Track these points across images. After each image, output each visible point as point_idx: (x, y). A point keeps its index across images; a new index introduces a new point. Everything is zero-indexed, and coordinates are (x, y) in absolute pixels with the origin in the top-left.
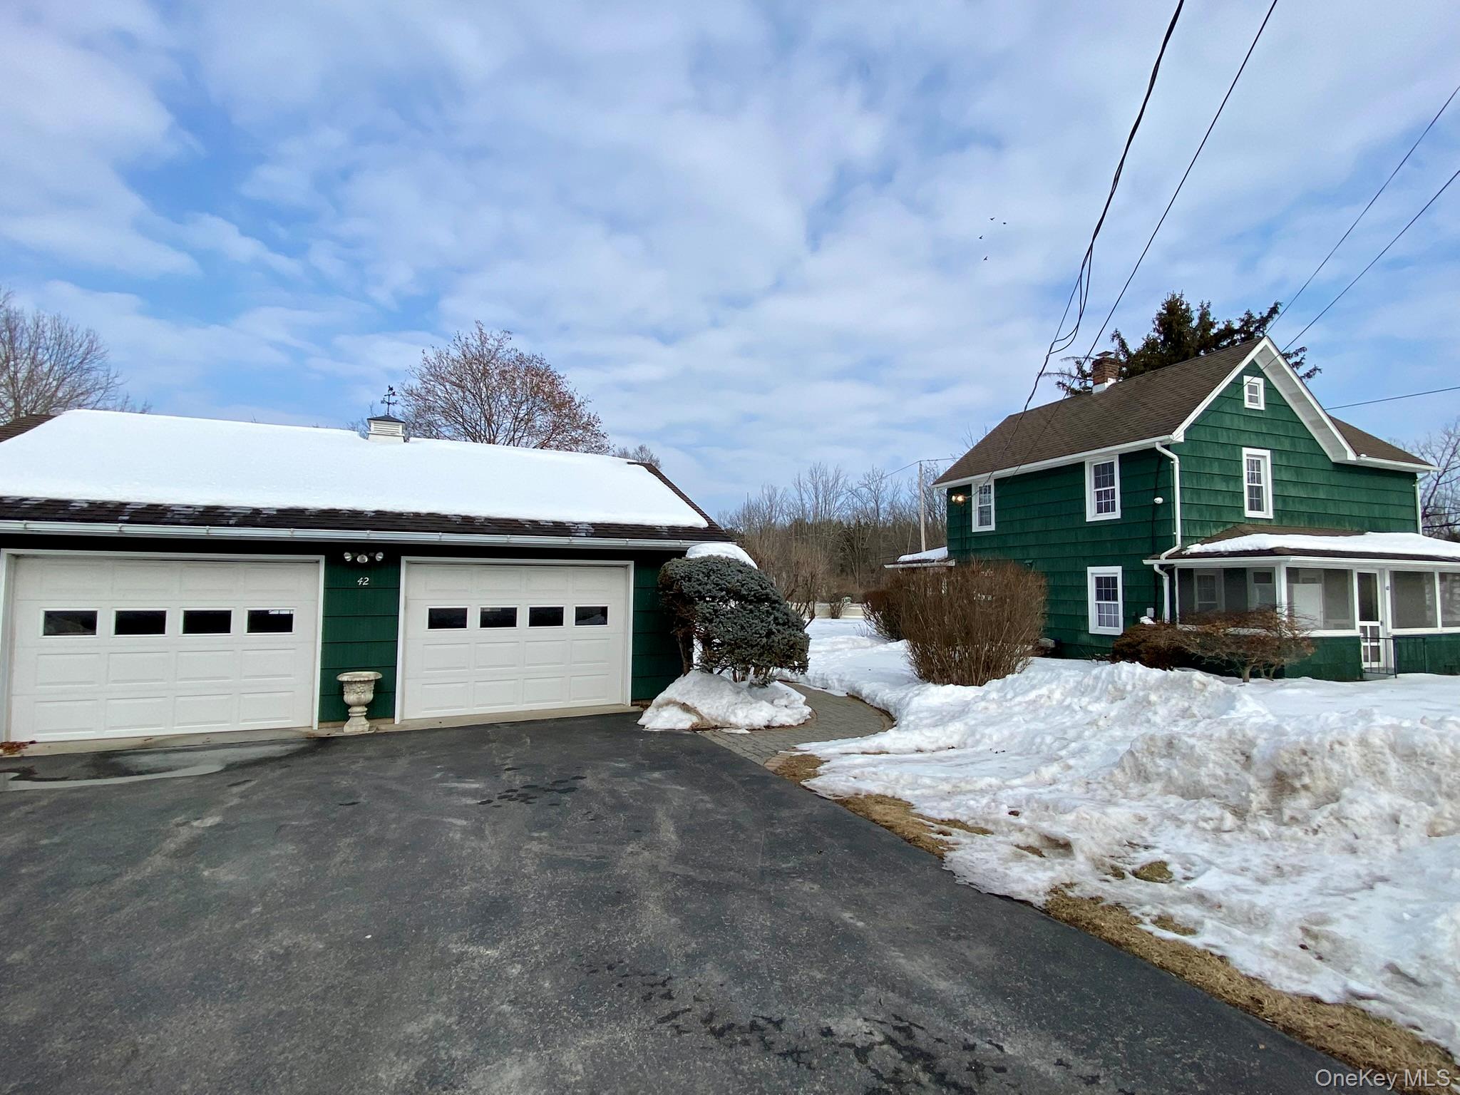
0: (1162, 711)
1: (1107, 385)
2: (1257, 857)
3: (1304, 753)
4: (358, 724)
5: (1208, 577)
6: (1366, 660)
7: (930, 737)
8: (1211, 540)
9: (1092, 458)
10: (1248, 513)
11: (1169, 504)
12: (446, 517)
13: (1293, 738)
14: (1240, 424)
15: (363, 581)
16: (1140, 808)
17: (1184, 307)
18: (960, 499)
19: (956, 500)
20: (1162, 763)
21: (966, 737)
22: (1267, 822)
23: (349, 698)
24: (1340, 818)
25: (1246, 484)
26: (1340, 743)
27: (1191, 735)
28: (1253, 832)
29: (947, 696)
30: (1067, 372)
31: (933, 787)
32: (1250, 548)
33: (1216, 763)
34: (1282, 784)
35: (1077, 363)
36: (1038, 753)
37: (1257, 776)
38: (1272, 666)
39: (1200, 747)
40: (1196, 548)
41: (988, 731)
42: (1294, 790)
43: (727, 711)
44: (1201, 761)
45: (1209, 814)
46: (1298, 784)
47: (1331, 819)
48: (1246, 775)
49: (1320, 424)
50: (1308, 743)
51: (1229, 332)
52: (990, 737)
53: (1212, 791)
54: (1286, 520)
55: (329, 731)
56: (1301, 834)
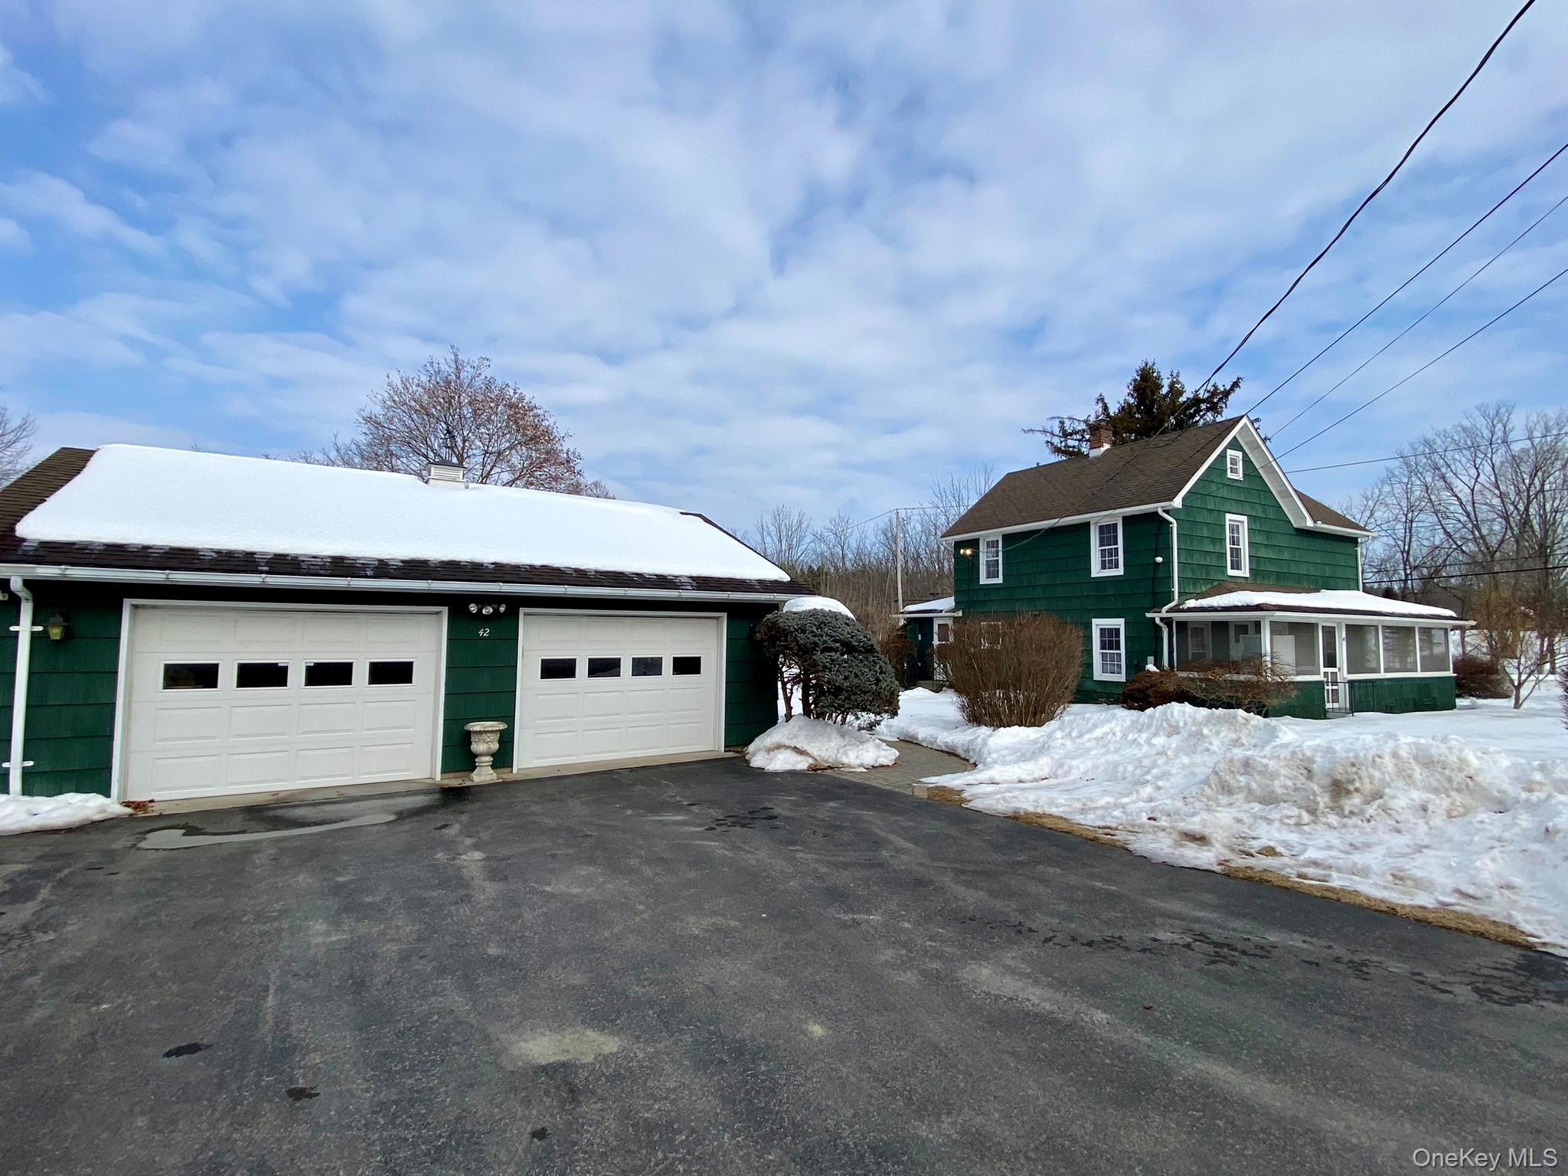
0: (1216, 742)
1: (1103, 449)
2: (1333, 838)
3: (1353, 765)
4: (484, 774)
5: (1199, 628)
6: (1328, 702)
7: (1027, 770)
8: (1203, 596)
9: (1097, 519)
10: (1231, 572)
11: (1168, 562)
12: (558, 569)
13: (1344, 755)
14: (1224, 492)
15: (484, 633)
16: (1233, 812)
17: (1155, 375)
18: (968, 552)
19: (965, 553)
20: (1243, 780)
21: (1054, 768)
22: (1333, 816)
23: (478, 747)
24: (1386, 810)
25: (1228, 546)
26: (1379, 757)
27: (1262, 757)
28: (1324, 824)
29: (1015, 736)
30: (1049, 430)
31: (1070, 805)
32: (1240, 604)
33: (1285, 776)
34: (1339, 789)
35: (1060, 422)
36: (1124, 778)
37: (1319, 785)
38: (1264, 706)
39: (1272, 765)
40: (1191, 603)
41: (1075, 763)
42: (1348, 792)
43: (838, 752)
44: (1273, 776)
45: (1290, 813)
46: (1351, 788)
47: (1379, 810)
48: (1312, 785)
49: (1286, 494)
50: (1356, 757)
51: (1196, 401)
52: (1078, 768)
53: (1285, 798)
54: (1260, 579)
55: (454, 781)
56: (1360, 823)
